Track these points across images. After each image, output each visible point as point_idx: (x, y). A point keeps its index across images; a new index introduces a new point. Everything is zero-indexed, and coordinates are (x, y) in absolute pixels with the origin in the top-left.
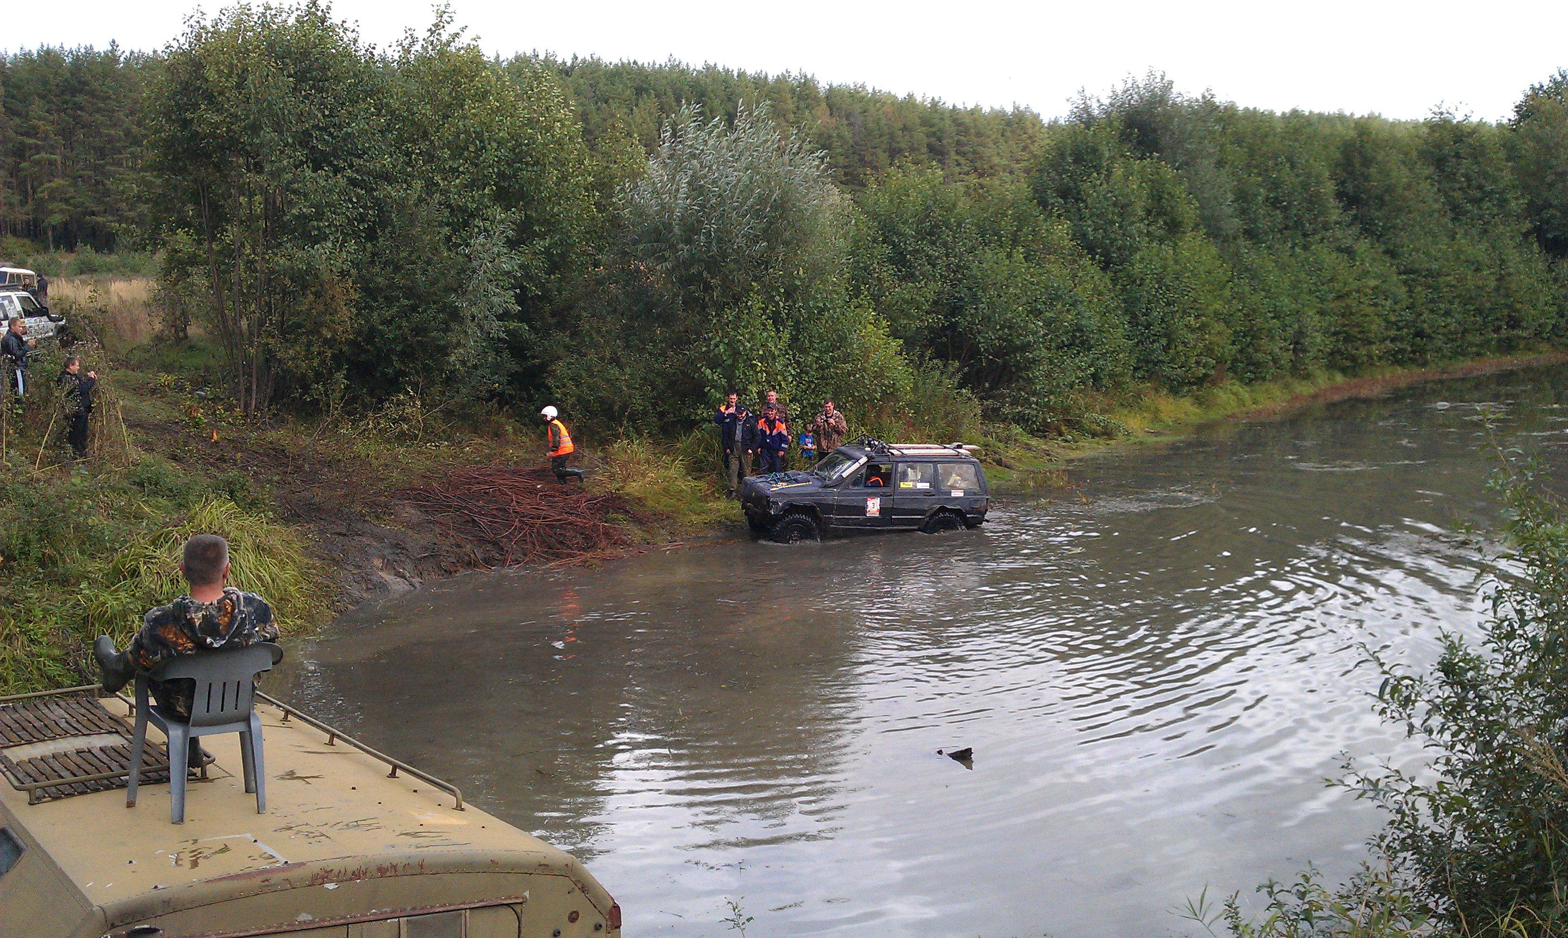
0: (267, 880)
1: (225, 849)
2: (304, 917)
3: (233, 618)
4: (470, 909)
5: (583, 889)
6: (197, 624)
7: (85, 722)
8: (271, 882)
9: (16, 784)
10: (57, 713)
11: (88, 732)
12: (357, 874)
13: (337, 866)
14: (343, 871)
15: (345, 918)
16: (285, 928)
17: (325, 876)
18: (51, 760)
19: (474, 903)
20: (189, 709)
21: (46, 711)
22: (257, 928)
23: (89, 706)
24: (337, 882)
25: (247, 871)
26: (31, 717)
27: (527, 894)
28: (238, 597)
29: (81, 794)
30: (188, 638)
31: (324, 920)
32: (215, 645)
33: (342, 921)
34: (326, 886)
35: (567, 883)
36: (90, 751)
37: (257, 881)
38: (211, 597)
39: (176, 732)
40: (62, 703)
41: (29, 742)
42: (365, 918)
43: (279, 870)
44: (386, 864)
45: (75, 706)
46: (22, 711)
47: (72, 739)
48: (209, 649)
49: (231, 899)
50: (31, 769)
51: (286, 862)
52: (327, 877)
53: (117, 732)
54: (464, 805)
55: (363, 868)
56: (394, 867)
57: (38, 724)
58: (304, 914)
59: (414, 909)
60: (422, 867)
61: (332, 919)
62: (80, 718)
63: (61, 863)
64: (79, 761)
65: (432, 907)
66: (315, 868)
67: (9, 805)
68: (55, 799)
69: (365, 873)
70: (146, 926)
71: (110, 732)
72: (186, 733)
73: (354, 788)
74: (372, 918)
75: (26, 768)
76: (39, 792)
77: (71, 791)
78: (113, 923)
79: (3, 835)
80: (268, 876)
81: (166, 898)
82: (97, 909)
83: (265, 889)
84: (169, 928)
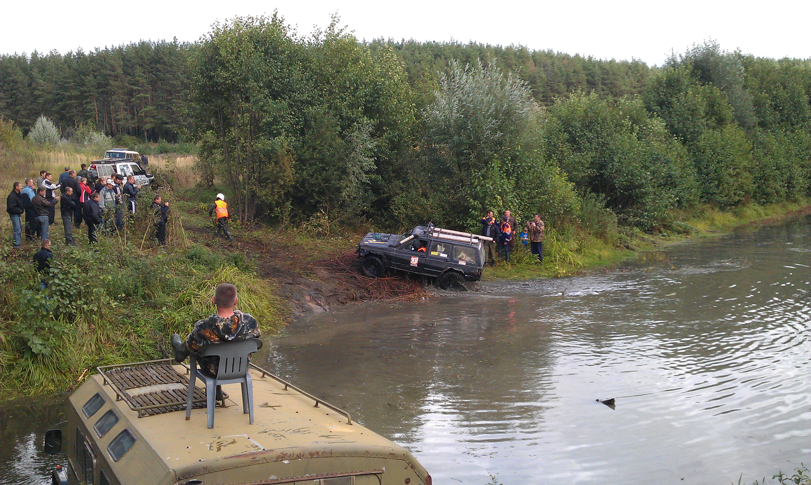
0: (254, 458)
1: (234, 442)
3: (238, 326)
4: (356, 475)
5: (412, 467)
6: (221, 328)
7: (166, 377)
8: (257, 459)
9: (132, 407)
10: (152, 372)
11: (167, 382)
12: (299, 456)
13: (289, 451)
14: (292, 455)
15: (293, 478)
16: (263, 483)
17: (283, 457)
18: (149, 396)
19: (357, 472)
20: (217, 371)
21: (146, 371)
22: (249, 483)
23: (167, 369)
24: (289, 460)
25: (245, 453)
26: (139, 374)
27: (384, 469)
28: (241, 315)
29: (163, 413)
30: (216, 335)
31: (283, 479)
32: (230, 339)
33: (292, 480)
34: (284, 462)
35: (404, 464)
36: (168, 392)
37: (250, 458)
38: (227, 315)
39: (210, 382)
40: (154, 367)
41: (139, 387)
42: (303, 479)
43: (261, 453)
44: (314, 452)
45: (160, 369)
46: (134, 371)
47: (159, 385)
48: (227, 341)
49: (236, 467)
50: (139, 400)
51: (264, 449)
52: (284, 457)
53: (181, 382)
54: (352, 422)
55: (302, 453)
56: (318, 453)
57: (143, 378)
58: (273, 476)
59: (327, 475)
60: (331, 453)
61: (287, 479)
62: (163, 375)
63: (154, 447)
64: (163, 396)
65: (336, 474)
66: (278, 453)
67: (129, 418)
68: (151, 415)
69: (303, 456)
70: (195, 480)
71: (177, 382)
72: (215, 383)
73: (297, 412)
74: (306, 478)
75: (136, 399)
76: (143, 412)
77: (159, 411)
78: (179, 479)
79: (126, 432)
80: (255, 456)
81: (205, 466)
82: (171, 471)
83: (254, 463)
84: (206, 481)
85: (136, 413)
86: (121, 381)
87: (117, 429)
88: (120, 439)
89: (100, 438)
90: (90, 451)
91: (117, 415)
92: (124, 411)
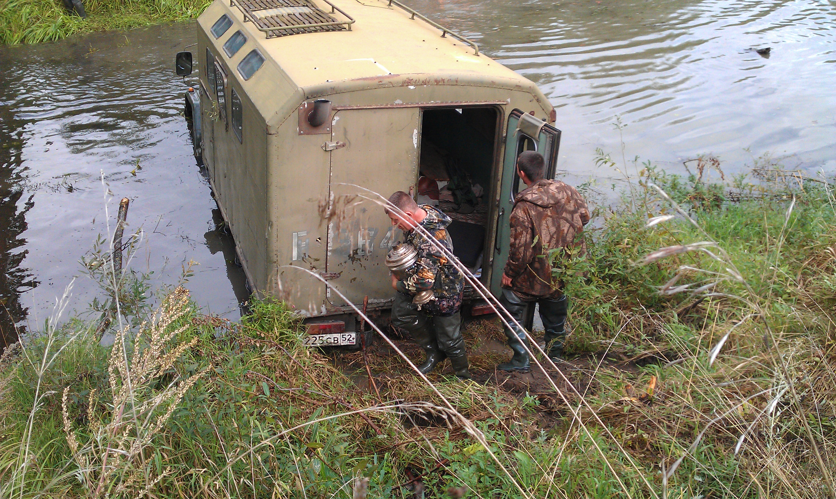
0: (381, 82)
2: (398, 102)
5: (538, 100)
7: (292, 1)
8: (383, 83)
9: (260, 28)
11: (293, 5)
12: (424, 83)
13: (415, 77)
14: (418, 81)
15: (418, 104)
16: (389, 106)
17: (408, 82)
18: (276, 18)
19: (482, 102)
22: (375, 105)
24: (415, 86)
25: (372, 77)
27: (509, 100)
29: (291, 34)
31: (408, 104)
34: (409, 87)
35: (530, 97)
36: (294, 15)
37: (376, 82)
41: (265, 9)
42: (428, 105)
43: (386, 77)
44: (439, 79)
47: (285, 8)
49: (364, 90)
50: (266, 22)
51: (390, 74)
52: (410, 83)
53: (307, 6)
54: (479, 54)
55: (428, 80)
56: (443, 80)
57: (269, 0)
58: (398, 100)
59: (452, 102)
60: (457, 82)
61: (412, 104)
63: (283, 67)
64: (289, 19)
65: (461, 102)
66: (404, 77)
67: (257, 39)
68: (278, 36)
69: (428, 82)
70: (323, 99)
71: (304, 6)
73: (424, 41)
74: (431, 105)
75: (263, 21)
76: (270, 33)
77: (286, 33)
78: (307, 97)
79: (254, 53)
80: (381, 80)
81: (333, 87)
82: (300, 89)
83: (380, 86)
84: (334, 101)
85: (264, 34)
86: (247, 3)
87: (245, 50)
88: (249, 59)
89: (230, 58)
90: (220, 70)
91: (245, 36)
92: (251, 32)
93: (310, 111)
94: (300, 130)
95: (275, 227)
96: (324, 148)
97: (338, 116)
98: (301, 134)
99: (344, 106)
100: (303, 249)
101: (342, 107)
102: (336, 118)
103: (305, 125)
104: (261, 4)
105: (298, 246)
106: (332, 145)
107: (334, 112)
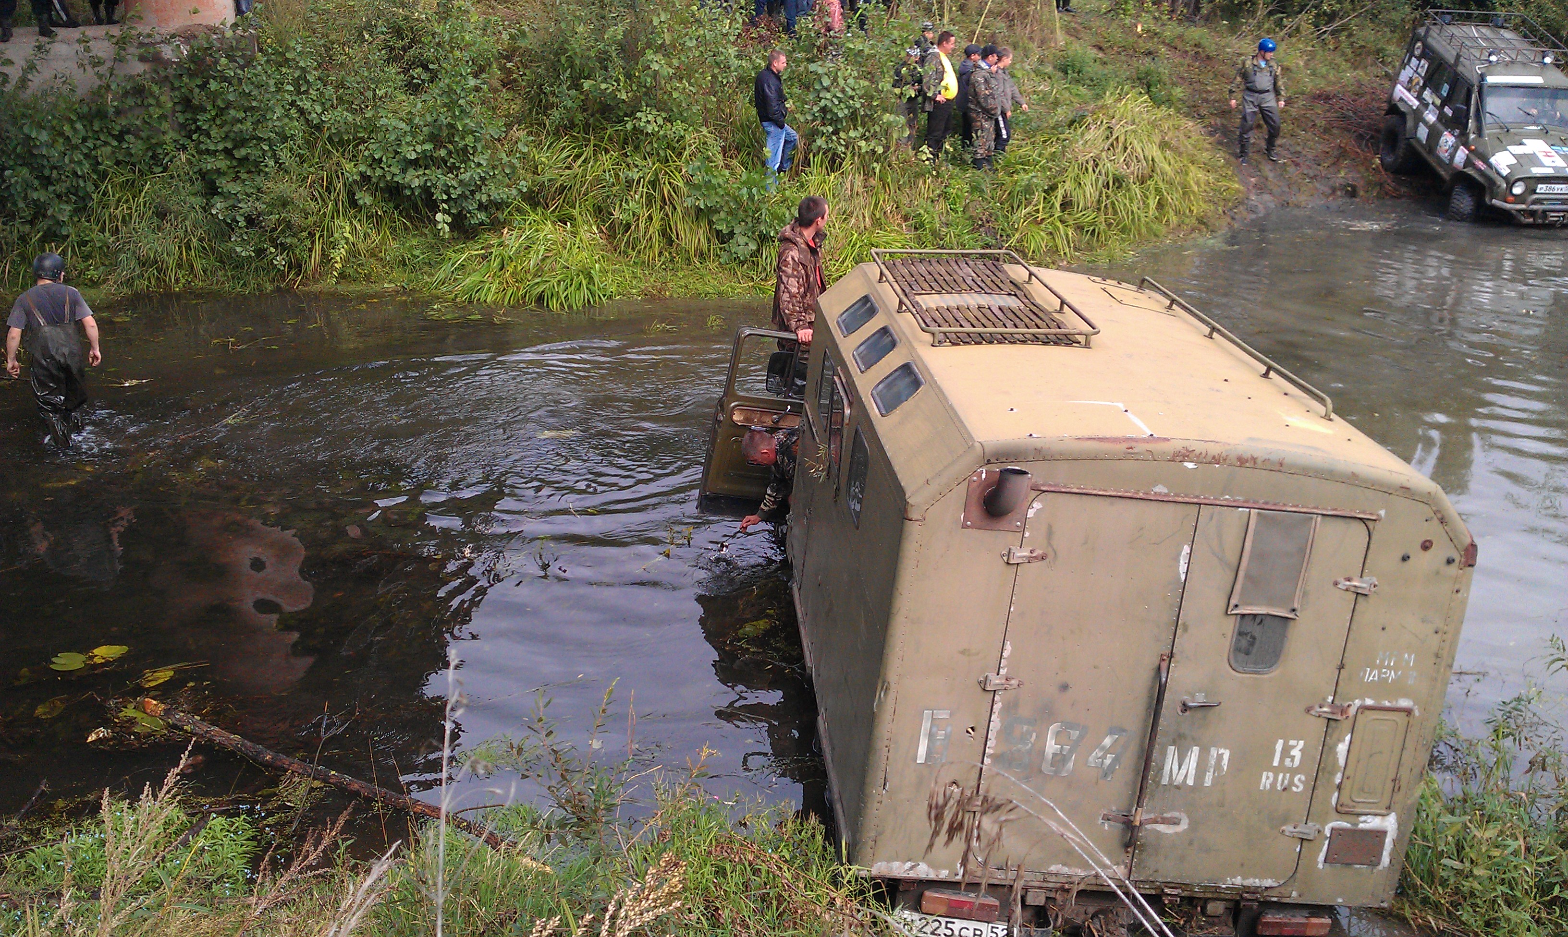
0: (1131, 448)
2: (1160, 489)
4: (1322, 515)
5: (1442, 521)
7: (989, 283)
8: (1135, 450)
9: (923, 325)
10: (966, 271)
11: (990, 291)
12: (1216, 460)
13: (1199, 447)
14: (1203, 455)
15: (1197, 497)
16: (1141, 495)
17: (1184, 455)
18: (955, 311)
19: (1326, 509)
21: (956, 267)
22: (1115, 490)
23: (993, 269)
24: (1197, 463)
25: (1116, 436)
26: (943, 272)
27: (1382, 513)
29: (977, 343)
31: (1178, 496)
33: (1195, 500)
34: (1186, 464)
35: (1428, 511)
36: (989, 308)
37: (1123, 447)
40: (971, 263)
41: (939, 293)
42: (1218, 502)
43: (1143, 440)
44: (1247, 455)
45: (982, 267)
46: (935, 264)
47: (975, 296)
49: (1095, 459)
50: (937, 316)
51: (1152, 435)
52: (1187, 456)
53: (1015, 295)
54: (1333, 416)
55: (1224, 455)
56: (1254, 459)
57: (948, 278)
58: (1160, 486)
59: (1266, 503)
60: (1281, 465)
61: (1186, 496)
62: (985, 278)
63: (952, 400)
64: (980, 315)
65: (1284, 505)
66: (1178, 446)
67: (916, 344)
68: (954, 344)
69: (1225, 460)
70: (1017, 468)
71: (1009, 294)
73: (1226, 380)
74: (1225, 503)
75: (932, 314)
76: (941, 337)
77: (968, 340)
78: (989, 460)
79: (906, 369)
80: (1133, 444)
81: (1038, 446)
82: (977, 445)
83: (1129, 456)
84: (1037, 473)
85: (928, 337)
86: (909, 278)
87: (892, 361)
88: (895, 379)
89: (862, 372)
90: (842, 393)
91: (896, 337)
92: (907, 332)
93: (989, 486)
94: (966, 519)
95: (892, 695)
96: (1005, 558)
97: (1041, 501)
98: (968, 527)
99: (1055, 486)
100: (938, 743)
101: (1050, 485)
102: (1037, 505)
103: (976, 512)
104: (934, 284)
105: (931, 736)
106: (1020, 554)
107: (1034, 494)
